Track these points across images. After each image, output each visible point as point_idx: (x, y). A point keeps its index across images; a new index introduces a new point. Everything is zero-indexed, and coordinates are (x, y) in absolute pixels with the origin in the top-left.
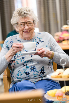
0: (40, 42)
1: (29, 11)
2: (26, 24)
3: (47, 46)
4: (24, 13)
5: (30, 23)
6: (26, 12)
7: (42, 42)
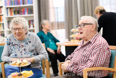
0: (28, 43)
1: (21, 20)
2: (17, 29)
3: (33, 46)
4: (16, 21)
5: (20, 29)
6: (18, 20)
7: (30, 42)
